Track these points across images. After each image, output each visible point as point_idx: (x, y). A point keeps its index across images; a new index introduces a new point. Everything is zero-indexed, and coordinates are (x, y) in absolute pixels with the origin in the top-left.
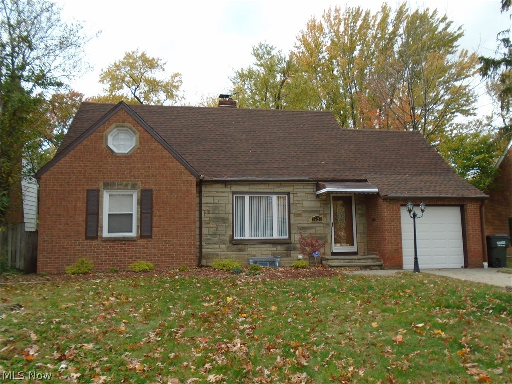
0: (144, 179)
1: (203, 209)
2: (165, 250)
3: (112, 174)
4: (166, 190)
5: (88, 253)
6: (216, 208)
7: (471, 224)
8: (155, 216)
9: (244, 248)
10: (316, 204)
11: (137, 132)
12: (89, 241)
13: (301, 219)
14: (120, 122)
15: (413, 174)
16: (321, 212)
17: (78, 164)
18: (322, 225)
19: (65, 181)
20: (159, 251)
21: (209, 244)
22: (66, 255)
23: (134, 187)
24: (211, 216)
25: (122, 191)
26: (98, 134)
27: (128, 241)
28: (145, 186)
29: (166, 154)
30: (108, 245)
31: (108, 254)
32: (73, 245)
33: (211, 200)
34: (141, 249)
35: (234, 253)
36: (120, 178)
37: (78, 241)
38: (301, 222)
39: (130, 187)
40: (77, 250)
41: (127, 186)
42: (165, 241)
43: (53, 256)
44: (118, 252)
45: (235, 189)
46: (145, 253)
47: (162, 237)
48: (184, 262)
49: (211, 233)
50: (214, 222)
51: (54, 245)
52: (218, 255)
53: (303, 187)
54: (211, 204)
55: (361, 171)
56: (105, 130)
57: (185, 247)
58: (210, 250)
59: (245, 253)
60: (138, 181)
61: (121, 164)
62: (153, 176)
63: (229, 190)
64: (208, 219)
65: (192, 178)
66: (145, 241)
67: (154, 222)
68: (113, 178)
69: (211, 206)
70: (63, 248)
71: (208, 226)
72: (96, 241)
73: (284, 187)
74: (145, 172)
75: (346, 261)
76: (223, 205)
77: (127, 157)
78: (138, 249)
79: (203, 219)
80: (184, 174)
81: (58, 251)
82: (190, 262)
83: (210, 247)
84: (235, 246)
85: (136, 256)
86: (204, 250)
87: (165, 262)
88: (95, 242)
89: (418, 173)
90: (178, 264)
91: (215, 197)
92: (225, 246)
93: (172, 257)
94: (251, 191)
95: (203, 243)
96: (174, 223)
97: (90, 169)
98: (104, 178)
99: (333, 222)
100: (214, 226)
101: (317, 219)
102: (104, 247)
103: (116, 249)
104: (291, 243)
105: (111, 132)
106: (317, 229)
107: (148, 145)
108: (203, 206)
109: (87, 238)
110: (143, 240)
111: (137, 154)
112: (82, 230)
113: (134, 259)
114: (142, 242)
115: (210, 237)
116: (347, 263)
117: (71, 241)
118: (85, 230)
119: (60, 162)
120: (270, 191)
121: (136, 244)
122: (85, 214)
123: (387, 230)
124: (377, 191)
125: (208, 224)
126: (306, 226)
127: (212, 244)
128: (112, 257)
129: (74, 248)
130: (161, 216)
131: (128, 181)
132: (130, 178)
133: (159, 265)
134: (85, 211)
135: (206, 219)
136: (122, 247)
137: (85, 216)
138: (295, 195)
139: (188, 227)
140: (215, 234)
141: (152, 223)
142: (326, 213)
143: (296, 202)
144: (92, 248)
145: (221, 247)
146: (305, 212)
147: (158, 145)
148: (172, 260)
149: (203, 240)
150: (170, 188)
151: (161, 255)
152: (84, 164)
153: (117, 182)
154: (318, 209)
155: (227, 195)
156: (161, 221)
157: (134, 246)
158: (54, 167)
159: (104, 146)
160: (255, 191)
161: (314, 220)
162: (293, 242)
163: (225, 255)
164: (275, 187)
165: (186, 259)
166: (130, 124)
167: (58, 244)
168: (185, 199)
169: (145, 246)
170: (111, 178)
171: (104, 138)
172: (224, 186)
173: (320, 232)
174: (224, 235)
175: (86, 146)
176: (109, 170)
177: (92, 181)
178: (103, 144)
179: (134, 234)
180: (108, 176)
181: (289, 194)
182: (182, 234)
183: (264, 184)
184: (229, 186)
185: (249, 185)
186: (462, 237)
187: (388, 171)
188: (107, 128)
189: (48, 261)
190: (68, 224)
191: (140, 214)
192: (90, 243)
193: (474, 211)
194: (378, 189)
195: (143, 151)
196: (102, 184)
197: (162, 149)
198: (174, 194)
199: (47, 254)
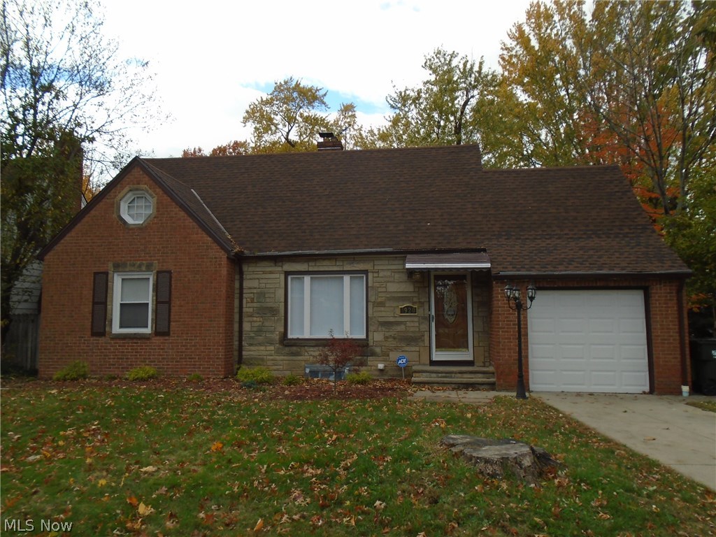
0: (161, 256)
1: (244, 295)
2: (184, 352)
3: (123, 251)
4: (188, 271)
5: (93, 353)
6: (262, 295)
7: (658, 319)
8: (174, 306)
9: (299, 350)
10: (408, 287)
11: (154, 195)
12: (95, 338)
13: (383, 309)
14: (133, 184)
15: (576, 236)
16: (415, 300)
17: (85, 240)
18: (416, 319)
19: (70, 262)
20: (178, 352)
21: (251, 345)
22: (69, 356)
23: (149, 268)
24: (255, 305)
25: (135, 273)
26: (108, 201)
27: (140, 339)
28: (162, 266)
29: (190, 222)
30: (117, 343)
31: (116, 355)
32: (78, 342)
33: (255, 284)
34: (155, 349)
35: (285, 358)
36: (133, 257)
37: (82, 337)
38: (384, 314)
39: (144, 268)
40: (82, 350)
41: (140, 266)
42: (185, 339)
43: (56, 356)
44: (129, 352)
45: (288, 267)
46: (161, 355)
47: (182, 333)
48: (209, 368)
49: (255, 329)
50: (258, 313)
51: (57, 342)
52: (262, 360)
53: (387, 262)
54: (255, 288)
55: (483, 236)
56: (116, 196)
57: (210, 349)
58: (252, 353)
59: (300, 358)
60: (154, 260)
61: (134, 239)
62: (172, 253)
63: (280, 269)
64: (251, 310)
65: (221, 254)
66: (161, 339)
67: (172, 314)
68: (124, 257)
69: (255, 291)
70: (66, 347)
71: (251, 319)
72: (103, 338)
73: (358, 263)
74: (162, 247)
75: (440, 375)
76: (272, 291)
77: (140, 228)
78: (152, 349)
79: (244, 310)
80: (211, 249)
81: (61, 350)
82: (216, 368)
83: (252, 348)
84: (287, 349)
85: (150, 358)
86: (244, 353)
87: (185, 368)
88: (102, 340)
89: (585, 234)
90: (201, 371)
91: (260, 279)
92: (272, 348)
93: (194, 362)
94: (311, 269)
95: (243, 343)
96: (197, 315)
97: (99, 246)
98: (114, 257)
99: (433, 313)
100: (258, 319)
101: (408, 310)
102: (112, 346)
103: (127, 349)
104: (367, 345)
105: (124, 197)
106: (408, 324)
107: (167, 211)
108: (245, 291)
109: (94, 334)
110: (158, 338)
111: (153, 224)
112: (88, 324)
113: (147, 363)
114: (157, 340)
115: (253, 335)
116: (441, 377)
117: (75, 337)
118: (90, 324)
119: (65, 238)
120: (338, 269)
121: (150, 343)
122: (91, 304)
123: (501, 328)
124: (488, 265)
125: (251, 316)
126: (392, 319)
127: (256, 345)
128: (121, 359)
129: (78, 346)
130: (181, 306)
131: (142, 260)
132: (145, 257)
133: (177, 371)
134: (91, 300)
135: (247, 310)
136: (133, 346)
137: (91, 306)
138: (376, 275)
139: (215, 321)
140: (260, 331)
141: (170, 315)
142: (422, 300)
143: (377, 285)
144: (98, 346)
145: (268, 348)
146: (389, 299)
147: (179, 211)
148: (193, 365)
149: (243, 338)
150: (193, 268)
151: (180, 358)
152: (92, 240)
153: (128, 262)
154: (410, 295)
155: (277, 276)
156: (181, 312)
157: (147, 346)
158: (58, 245)
159: (115, 216)
160: (316, 269)
161: (402, 311)
162: (371, 344)
163: (272, 360)
164: (345, 263)
165: (211, 365)
166: (146, 186)
167: (61, 340)
168: (212, 283)
169: (160, 346)
170: (122, 257)
171: (115, 205)
172: (272, 264)
173: (412, 329)
174: (272, 332)
175: (94, 216)
176: (120, 246)
177: (99, 261)
178: (113, 213)
179: (148, 331)
180: (119, 254)
181: (366, 272)
182: (208, 330)
183: (330, 259)
184: (280, 264)
185: (308, 261)
186: (645, 341)
187: (533, 232)
188: (119, 193)
189: (49, 362)
190: (72, 317)
191: (155, 303)
192: (96, 340)
193: (666, 297)
194: (492, 263)
195: (160, 220)
196: (111, 265)
197: (184, 216)
198: (198, 276)
199: (49, 353)
